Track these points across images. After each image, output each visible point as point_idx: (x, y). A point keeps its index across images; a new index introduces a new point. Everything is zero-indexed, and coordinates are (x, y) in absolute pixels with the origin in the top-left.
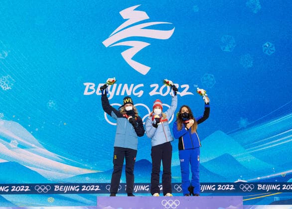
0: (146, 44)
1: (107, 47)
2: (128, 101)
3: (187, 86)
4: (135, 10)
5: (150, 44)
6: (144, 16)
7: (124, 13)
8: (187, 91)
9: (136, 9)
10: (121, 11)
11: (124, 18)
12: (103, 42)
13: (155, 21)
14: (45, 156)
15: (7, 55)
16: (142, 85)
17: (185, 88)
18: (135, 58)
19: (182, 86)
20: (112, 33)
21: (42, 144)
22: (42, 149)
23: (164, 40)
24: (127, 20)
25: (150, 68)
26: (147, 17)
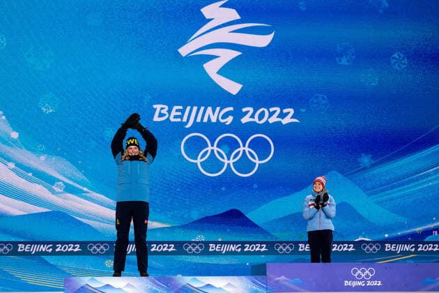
0: (236, 54)
1: (184, 56)
2: (132, 142)
3: (292, 111)
4: (221, 7)
5: (240, 53)
7: (207, 11)
8: (291, 118)
9: (223, 6)
10: (203, 7)
11: (207, 18)
12: (179, 50)
13: (251, 22)
14: (101, 204)
15: (48, 66)
16: (231, 109)
17: (289, 113)
19: (285, 111)
20: (190, 37)
22: (98, 194)
23: (264, 48)
24: (210, 20)
25: (242, 86)
26: (238, 17)
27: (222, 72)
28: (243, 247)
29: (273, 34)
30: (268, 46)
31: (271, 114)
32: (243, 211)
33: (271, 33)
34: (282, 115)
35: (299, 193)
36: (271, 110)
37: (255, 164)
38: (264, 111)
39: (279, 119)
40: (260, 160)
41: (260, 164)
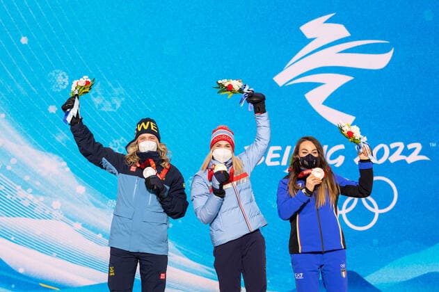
1: (281, 85)
3: (418, 146)
4: (326, 22)
5: (351, 78)
6: (341, 31)
7: (308, 29)
8: (419, 154)
9: (327, 22)
10: (302, 25)
11: (309, 37)
12: (274, 79)
13: (360, 40)
14: (185, 269)
15: (119, 105)
16: (342, 147)
17: (414, 149)
19: (410, 146)
20: (288, 62)
21: (180, 249)
22: (181, 258)
23: (381, 69)
24: (312, 40)
25: (354, 118)
26: (346, 34)
27: (330, 102)
29: (392, 52)
30: (384, 68)
31: (392, 151)
32: (361, 273)
33: (388, 51)
34: (407, 152)
35: (432, 248)
36: (393, 146)
37: (374, 214)
38: (383, 148)
39: (403, 157)
40: (380, 208)
41: (380, 215)
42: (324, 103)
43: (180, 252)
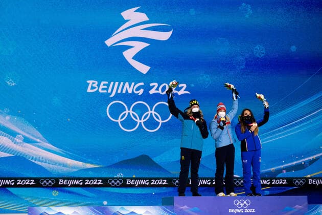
0: (146, 45)
1: (109, 46)
3: (185, 86)
4: (135, 11)
5: (148, 45)
6: (143, 17)
8: (185, 90)
9: (136, 11)
10: (122, 12)
11: (126, 19)
12: (105, 42)
16: (142, 84)
17: (182, 87)
18: (135, 58)
19: (180, 86)
20: (114, 33)
22: (48, 144)
23: (166, 41)
24: (128, 21)
25: (150, 68)
26: (146, 19)
27: (137, 57)
28: (150, 182)
29: (172, 31)
30: (168, 39)
33: (170, 31)
34: (178, 89)
37: (159, 123)
38: (165, 86)
39: (176, 92)
40: (162, 120)
41: (162, 123)
42: (133, 58)
43: (46, 141)
